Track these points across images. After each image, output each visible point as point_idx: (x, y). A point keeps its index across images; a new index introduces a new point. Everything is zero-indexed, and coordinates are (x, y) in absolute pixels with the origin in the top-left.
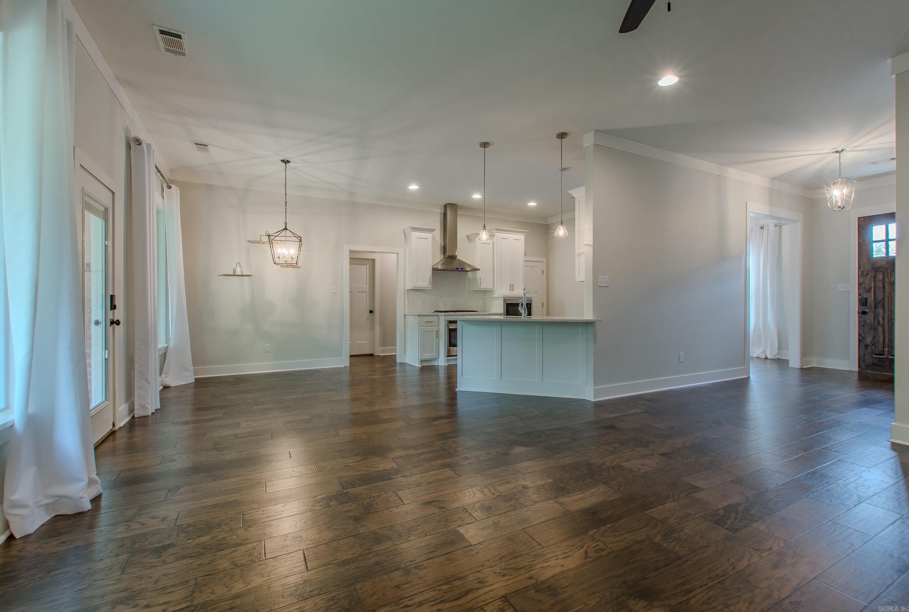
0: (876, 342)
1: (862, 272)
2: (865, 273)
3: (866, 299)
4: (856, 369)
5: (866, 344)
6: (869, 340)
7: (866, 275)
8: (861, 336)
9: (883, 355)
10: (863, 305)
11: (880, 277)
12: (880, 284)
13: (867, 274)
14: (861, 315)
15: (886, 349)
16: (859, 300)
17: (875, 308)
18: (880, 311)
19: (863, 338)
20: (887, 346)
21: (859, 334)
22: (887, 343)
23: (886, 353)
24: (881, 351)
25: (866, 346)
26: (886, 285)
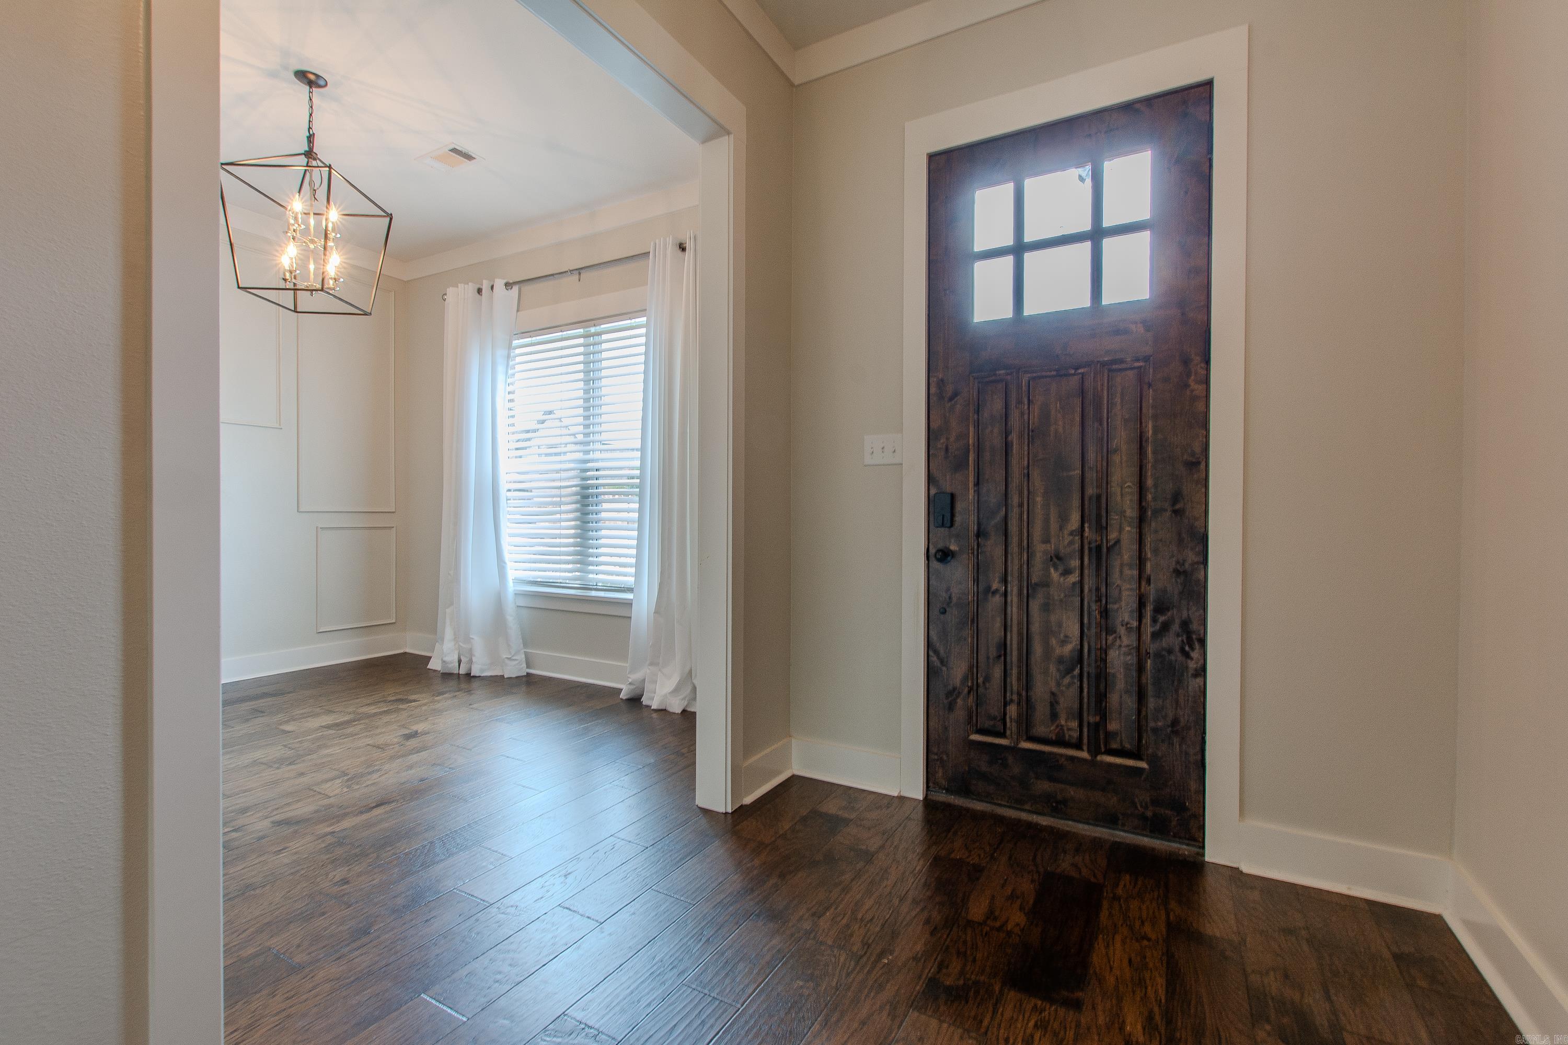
0: (980, 680)
1: (941, 383)
2: (950, 389)
3: (953, 496)
4: (918, 793)
5: (950, 687)
6: (958, 671)
7: (951, 399)
8: (936, 652)
9: (1002, 735)
10: (943, 525)
11: (995, 405)
12: (994, 437)
13: (956, 394)
14: (935, 564)
15: (1012, 710)
16: (930, 501)
17: (978, 535)
18: (993, 548)
19: (942, 662)
20: (1015, 697)
21: (929, 645)
22: (1015, 688)
23: (1012, 727)
24: (994, 718)
25: (952, 693)
26: (1014, 437)
